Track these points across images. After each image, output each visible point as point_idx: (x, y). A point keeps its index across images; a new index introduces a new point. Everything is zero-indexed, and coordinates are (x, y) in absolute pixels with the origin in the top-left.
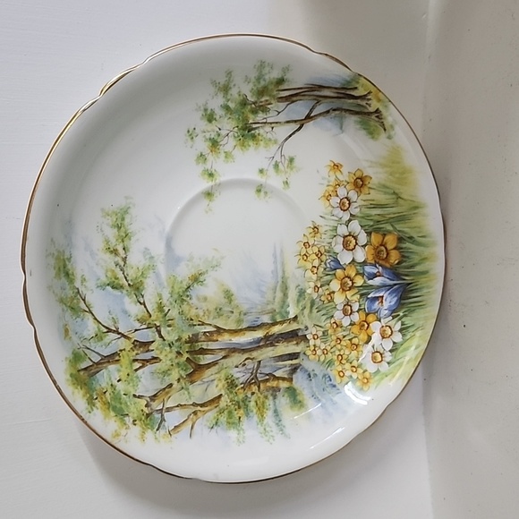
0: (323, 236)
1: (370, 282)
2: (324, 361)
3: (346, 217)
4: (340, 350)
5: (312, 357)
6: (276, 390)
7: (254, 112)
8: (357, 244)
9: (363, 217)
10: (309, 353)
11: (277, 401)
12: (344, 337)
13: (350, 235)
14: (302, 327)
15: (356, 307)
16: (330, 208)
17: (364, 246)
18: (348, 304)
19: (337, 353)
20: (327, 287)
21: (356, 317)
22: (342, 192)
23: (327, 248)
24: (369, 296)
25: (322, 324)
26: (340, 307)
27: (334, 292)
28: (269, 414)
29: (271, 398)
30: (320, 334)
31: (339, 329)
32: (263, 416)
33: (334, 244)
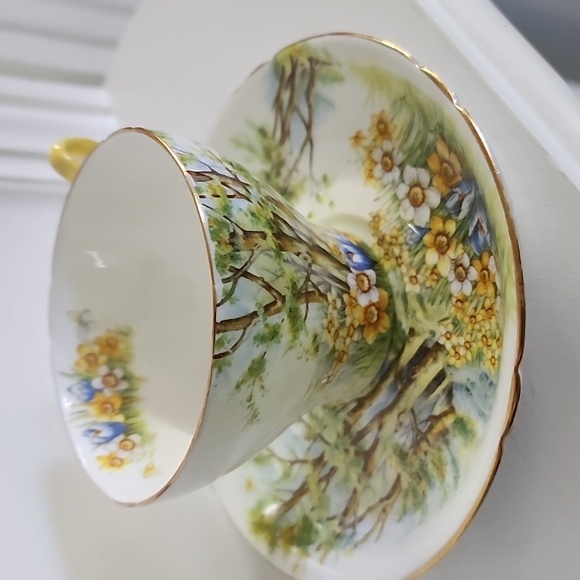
0: (388, 217)
1: (462, 216)
2: (473, 359)
3: (396, 173)
4: (480, 331)
5: (458, 364)
6: (444, 433)
7: (278, 174)
8: (423, 189)
9: (409, 156)
10: (452, 361)
11: (451, 447)
12: (476, 309)
13: (411, 188)
14: (427, 336)
15: (466, 261)
16: (379, 183)
17: (430, 184)
18: (457, 265)
19: (480, 336)
20: (424, 267)
21: (474, 274)
22: (377, 155)
23: (398, 225)
24: (470, 233)
25: (446, 315)
26: (452, 277)
27: (435, 267)
28: (449, 469)
29: (444, 447)
30: (451, 328)
31: (466, 304)
32: (443, 476)
33: (402, 215)
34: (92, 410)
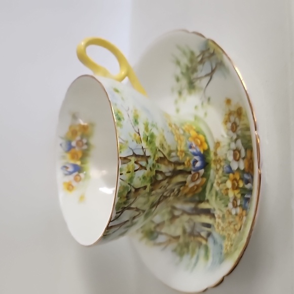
0: (222, 149)
1: (246, 186)
2: (221, 235)
3: (235, 137)
4: (229, 231)
5: (217, 230)
6: (200, 244)
7: (193, 73)
8: (240, 156)
9: (243, 137)
10: (215, 226)
11: (200, 251)
12: (232, 222)
13: (236, 150)
14: (212, 208)
15: (239, 203)
16: (227, 130)
17: (244, 159)
18: (235, 199)
21: (238, 211)
22: (232, 119)
23: (224, 157)
24: (245, 197)
25: (222, 209)
26: (231, 200)
27: (228, 189)
28: (195, 256)
29: (198, 247)
30: (221, 216)
31: (230, 216)
32: (192, 257)
33: (228, 155)
34: (68, 156)
